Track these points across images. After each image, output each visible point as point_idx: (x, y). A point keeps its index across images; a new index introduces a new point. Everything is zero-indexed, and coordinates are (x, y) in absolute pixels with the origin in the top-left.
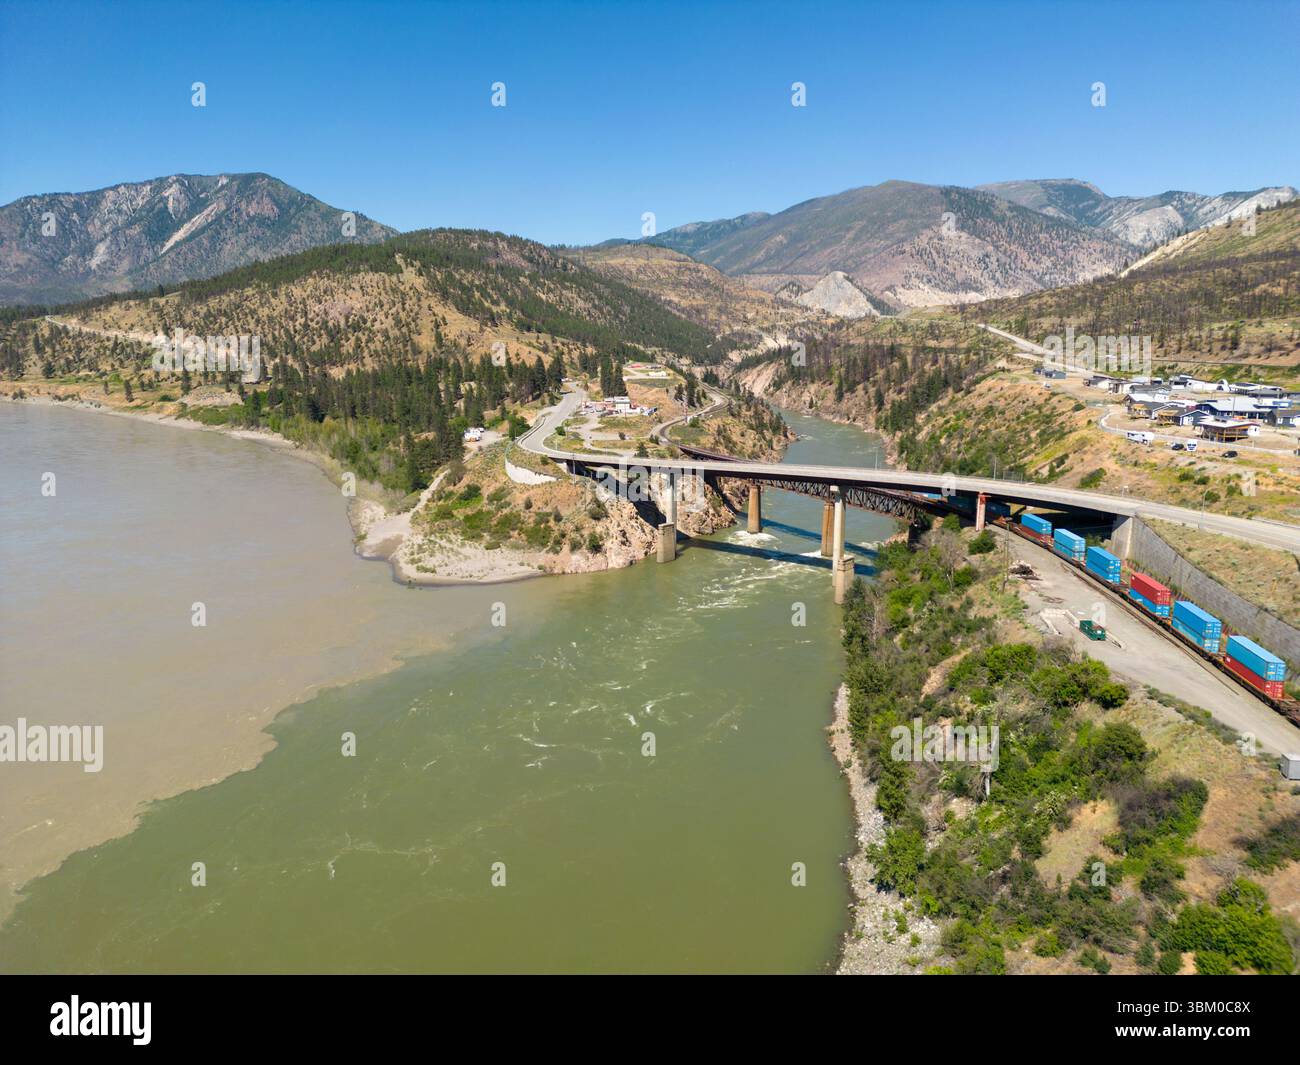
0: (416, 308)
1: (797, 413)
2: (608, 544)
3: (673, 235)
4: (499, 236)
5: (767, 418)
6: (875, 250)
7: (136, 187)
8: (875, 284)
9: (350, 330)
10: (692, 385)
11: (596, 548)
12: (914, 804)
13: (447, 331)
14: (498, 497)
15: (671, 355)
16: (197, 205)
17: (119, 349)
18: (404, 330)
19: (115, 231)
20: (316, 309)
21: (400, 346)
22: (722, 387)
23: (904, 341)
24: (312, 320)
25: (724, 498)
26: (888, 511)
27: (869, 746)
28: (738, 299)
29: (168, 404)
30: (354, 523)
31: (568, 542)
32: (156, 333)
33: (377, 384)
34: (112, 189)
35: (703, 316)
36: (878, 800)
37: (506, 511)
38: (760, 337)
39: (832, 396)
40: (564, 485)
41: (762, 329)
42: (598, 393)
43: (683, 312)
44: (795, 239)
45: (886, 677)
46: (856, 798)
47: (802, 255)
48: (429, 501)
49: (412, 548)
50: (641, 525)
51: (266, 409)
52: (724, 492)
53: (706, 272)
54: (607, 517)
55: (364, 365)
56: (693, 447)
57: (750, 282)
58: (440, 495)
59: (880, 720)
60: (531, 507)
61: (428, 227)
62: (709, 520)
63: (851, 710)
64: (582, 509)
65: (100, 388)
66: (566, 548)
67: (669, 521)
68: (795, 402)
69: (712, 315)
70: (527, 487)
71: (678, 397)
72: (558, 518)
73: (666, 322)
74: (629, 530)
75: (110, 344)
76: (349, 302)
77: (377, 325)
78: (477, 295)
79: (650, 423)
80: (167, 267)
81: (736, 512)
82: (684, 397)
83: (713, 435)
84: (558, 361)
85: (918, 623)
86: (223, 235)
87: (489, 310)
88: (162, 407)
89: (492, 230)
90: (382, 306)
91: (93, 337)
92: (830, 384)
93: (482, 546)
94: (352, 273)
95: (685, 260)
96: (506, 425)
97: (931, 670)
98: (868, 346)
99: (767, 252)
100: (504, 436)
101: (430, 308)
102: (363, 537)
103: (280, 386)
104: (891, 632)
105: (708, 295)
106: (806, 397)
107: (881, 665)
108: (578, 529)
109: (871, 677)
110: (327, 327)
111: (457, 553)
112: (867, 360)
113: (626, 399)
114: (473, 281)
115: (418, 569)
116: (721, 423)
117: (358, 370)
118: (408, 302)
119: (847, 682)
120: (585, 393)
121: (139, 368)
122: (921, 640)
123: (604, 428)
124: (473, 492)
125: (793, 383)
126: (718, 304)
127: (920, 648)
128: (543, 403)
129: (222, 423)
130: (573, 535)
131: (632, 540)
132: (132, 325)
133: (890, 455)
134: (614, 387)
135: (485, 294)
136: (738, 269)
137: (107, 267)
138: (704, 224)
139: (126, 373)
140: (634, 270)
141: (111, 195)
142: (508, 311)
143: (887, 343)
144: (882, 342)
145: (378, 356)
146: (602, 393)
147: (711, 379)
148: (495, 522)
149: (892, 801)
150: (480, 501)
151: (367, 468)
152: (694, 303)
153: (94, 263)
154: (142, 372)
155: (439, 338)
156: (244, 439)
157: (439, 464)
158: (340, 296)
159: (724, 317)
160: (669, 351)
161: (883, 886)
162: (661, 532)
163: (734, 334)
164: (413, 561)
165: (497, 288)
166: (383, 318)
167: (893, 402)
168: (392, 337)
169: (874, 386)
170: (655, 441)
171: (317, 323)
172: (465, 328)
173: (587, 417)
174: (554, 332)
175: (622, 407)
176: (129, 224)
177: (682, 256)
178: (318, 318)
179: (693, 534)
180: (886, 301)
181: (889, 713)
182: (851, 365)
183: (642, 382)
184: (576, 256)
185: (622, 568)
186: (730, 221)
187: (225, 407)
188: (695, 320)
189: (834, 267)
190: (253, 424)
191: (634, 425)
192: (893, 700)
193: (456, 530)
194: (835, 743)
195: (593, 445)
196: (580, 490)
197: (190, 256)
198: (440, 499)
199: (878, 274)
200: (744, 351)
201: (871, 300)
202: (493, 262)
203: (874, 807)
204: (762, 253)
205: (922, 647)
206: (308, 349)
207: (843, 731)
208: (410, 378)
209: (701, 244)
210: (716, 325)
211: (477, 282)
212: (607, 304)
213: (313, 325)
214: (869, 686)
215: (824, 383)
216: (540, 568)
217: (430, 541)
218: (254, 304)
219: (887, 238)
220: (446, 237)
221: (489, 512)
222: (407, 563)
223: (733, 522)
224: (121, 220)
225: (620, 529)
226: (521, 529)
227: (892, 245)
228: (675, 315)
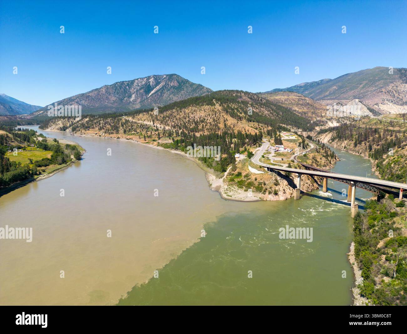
0: (219, 116)
1: (340, 150)
2: (279, 193)
3: (296, 87)
4: (242, 91)
5: (329, 153)
6: (371, 91)
7: (142, 79)
8: (371, 103)
9: (201, 122)
10: (304, 142)
11: (276, 194)
12: (373, 276)
13: (227, 123)
14: (247, 176)
15: (295, 128)
16: (157, 84)
17: (143, 127)
18: (216, 122)
19: (137, 91)
20: (192, 116)
21: (214, 127)
22: (313, 141)
23: (380, 127)
24: (191, 119)
25: (315, 180)
26: (370, 190)
27: (360, 259)
28: (319, 109)
29: (155, 142)
30: (208, 181)
31: (268, 191)
32: (151, 122)
33: (209, 139)
34: (137, 79)
35: (307, 115)
36: (362, 274)
37: (249, 181)
38: (327, 122)
39: (352, 145)
40: (267, 174)
41: (327, 119)
42: (273, 143)
43: (300, 114)
44: (340, 88)
45: (367, 241)
46: (356, 273)
47: (342, 93)
48: (227, 175)
49: (225, 189)
50: (289, 188)
51: (179, 145)
52: (315, 178)
53: (308, 100)
54: (279, 185)
55: (204, 132)
56: (305, 164)
57: (323, 103)
58: (230, 174)
59: (364, 253)
60: (256, 180)
61: (221, 90)
62: (310, 187)
63: (355, 249)
64: (272, 182)
65: (138, 137)
66: (267, 193)
67: (298, 188)
68: (339, 146)
69: (310, 114)
70: (255, 174)
71: (299, 146)
72: (265, 184)
73: (294, 117)
74: (286, 189)
75: (140, 125)
76: (200, 114)
77: (208, 121)
78: (236, 111)
79: (291, 155)
80: (149, 101)
81: (319, 185)
82: (301, 146)
83: (311, 159)
84: (261, 132)
85: (378, 226)
86: (164, 92)
87: (239, 116)
88: (153, 143)
89: (240, 90)
90: (210, 115)
91: (135, 123)
92: (352, 141)
93: (243, 190)
94: (202, 105)
95: (301, 96)
96: (246, 153)
97: (380, 241)
98: (366, 128)
99: (330, 92)
100: (246, 156)
101: (223, 116)
102: (211, 185)
103: (183, 138)
104: (369, 228)
105: (309, 108)
106: (343, 145)
107: (365, 238)
108: (271, 188)
109: (362, 241)
110: (194, 121)
111: (237, 192)
112: (366, 134)
113: (282, 146)
114: (234, 106)
115: (227, 195)
116: (314, 155)
117: (203, 134)
118: (217, 114)
119: (354, 241)
120: (269, 143)
121: (147, 132)
122: (378, 232)
123: (276, 156)
124: (239, 174)
125: (339, 140)
126: (312, 111)
127: (377, 234)
128: (257, 146)
129: (169, 148)
130: (269, 189)
131: (286, 192)
132: (145, 120)
133: (373, 168)
134: (279, 142)
135: (238, 111)
136: (319, 98)
137: (135, 101)
138: (308, 83)
139: (144, 133)
140: (283, 100)
141: (136, 81)
142: (245, 115)
143: (374, 127)
144: (372, 127)
145: (208, 130)
146: (274, 143)
147: (309, 138)
148: (246, 184)
149: (366, 275)
150: (241, 177)
151: (209, 165)
152: (304, 111)
153: (131, 100)
154: (148, 133)
155: (225, 125)
156: (175, 153)
157: (229, 164)
158: (198, 112)
159: (314, 115)
160: (295, 127)
161: (362, 296)
162: (296, 191)
163: (317, 121)
164: (225, 193)
165: (242, 109)
166: (210, 119)
167: (375, 149)
168: (212, 124)
169: (368, 143)
170: (293, 161)
171: (192, 120)
172: (233, 122)
173: (271, 152)
174: (258, 122)
175: (281, 149)
176: (140, 89)
177: (300, 95)
178: (192, 119)
179: (305, 191)
180: (375, 109)
181: (367, 251)
182: (360, 135)
183: (288, 140)
184: (265, 96)
185: (284, 201)
186: (317, 82)
187: (169, 143)
188: (304, 116)
189: (355, 97)
190: (176, 149)
191: (286, 155)
192: (368, 248)
193: (236, 185)
194: (350, 258)
195: (273, 162)
196: (271, 176)
197: (155, 98)
198: (230, 175)
199: (372, 99)
200: (321, 127)
201: (369, 109)
202: (240, 100)
203: (361, 276)
204: (328, 92)
205: (378, 234)
206: (190, 127)
207: (352, 255)
208: (218, 137)
209: (306, 89)
210: (311, 118)
211: (236, 107)
212: (275, 112)
213: (191, 120)
214: (361, 244)
215: (350, 140)
216: (260, 198)
217: (229, 188)
218: (175, 114)
219: (376, 87)
220: (226, 93)
221: (244, 181)
222: (224, 193)
223: (318, 188)
224: (138, 88)
225: (283, 189)
226: (254, 186)
227: (378, 89)
228: (297, 115)
